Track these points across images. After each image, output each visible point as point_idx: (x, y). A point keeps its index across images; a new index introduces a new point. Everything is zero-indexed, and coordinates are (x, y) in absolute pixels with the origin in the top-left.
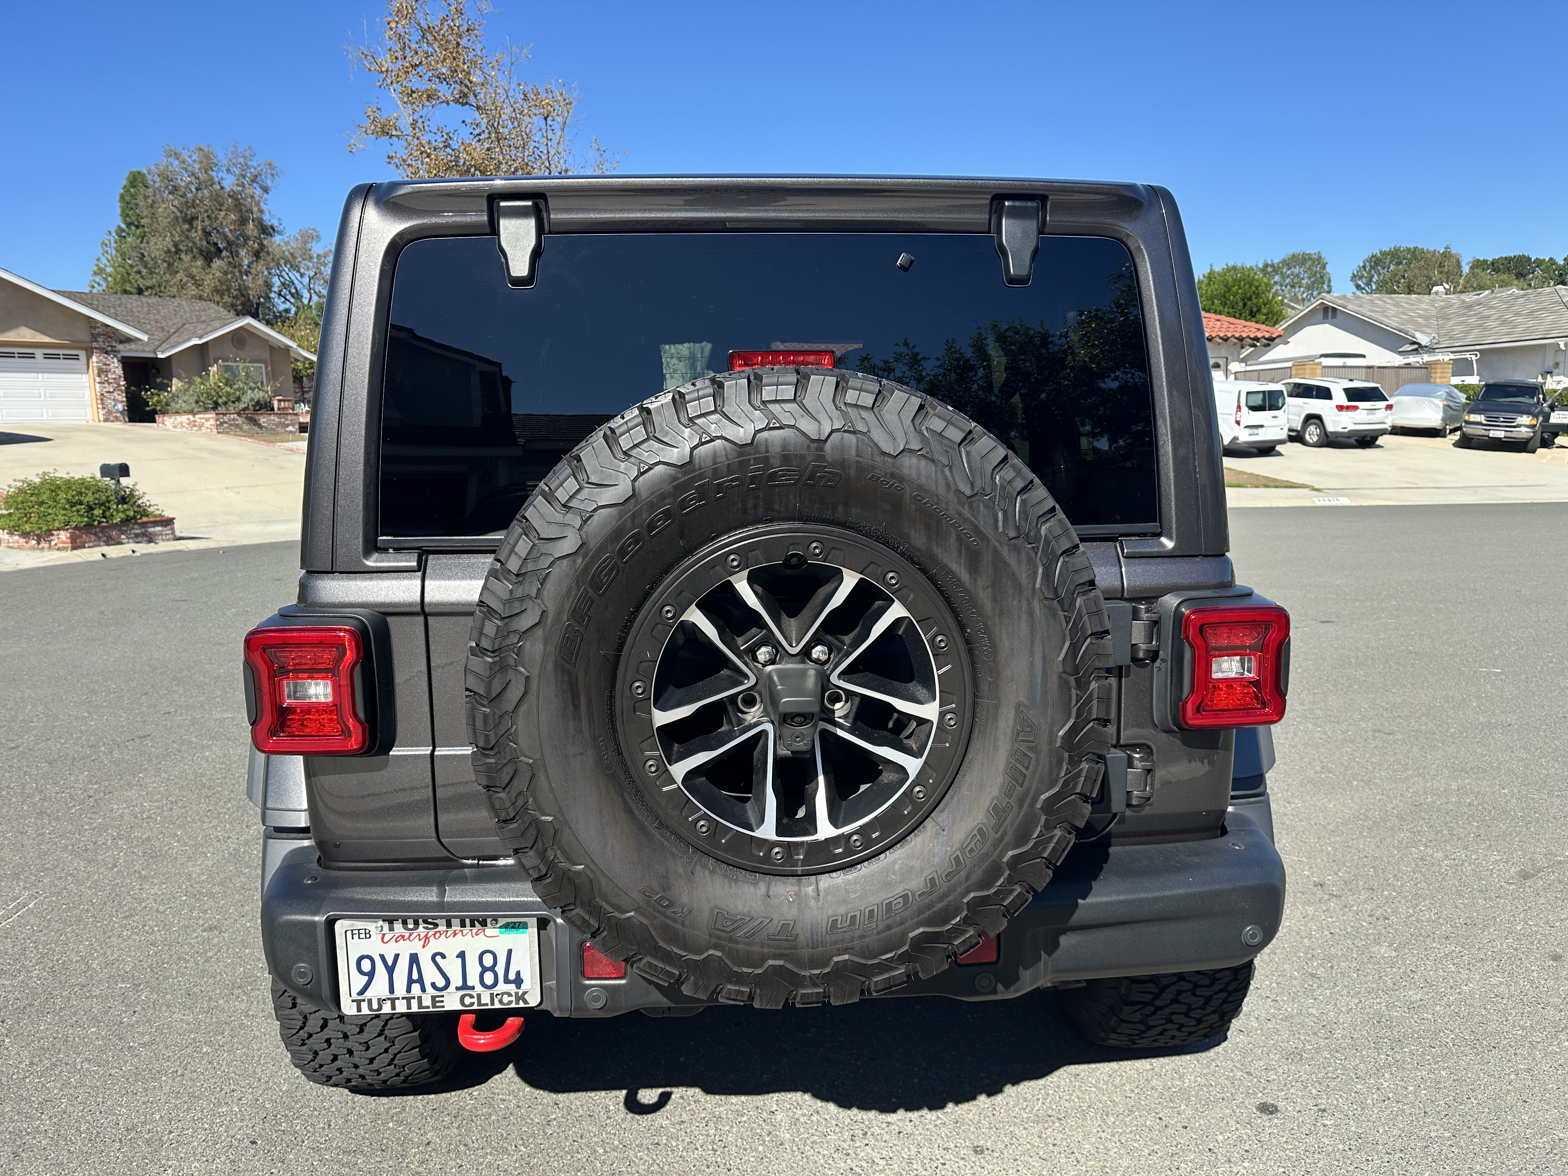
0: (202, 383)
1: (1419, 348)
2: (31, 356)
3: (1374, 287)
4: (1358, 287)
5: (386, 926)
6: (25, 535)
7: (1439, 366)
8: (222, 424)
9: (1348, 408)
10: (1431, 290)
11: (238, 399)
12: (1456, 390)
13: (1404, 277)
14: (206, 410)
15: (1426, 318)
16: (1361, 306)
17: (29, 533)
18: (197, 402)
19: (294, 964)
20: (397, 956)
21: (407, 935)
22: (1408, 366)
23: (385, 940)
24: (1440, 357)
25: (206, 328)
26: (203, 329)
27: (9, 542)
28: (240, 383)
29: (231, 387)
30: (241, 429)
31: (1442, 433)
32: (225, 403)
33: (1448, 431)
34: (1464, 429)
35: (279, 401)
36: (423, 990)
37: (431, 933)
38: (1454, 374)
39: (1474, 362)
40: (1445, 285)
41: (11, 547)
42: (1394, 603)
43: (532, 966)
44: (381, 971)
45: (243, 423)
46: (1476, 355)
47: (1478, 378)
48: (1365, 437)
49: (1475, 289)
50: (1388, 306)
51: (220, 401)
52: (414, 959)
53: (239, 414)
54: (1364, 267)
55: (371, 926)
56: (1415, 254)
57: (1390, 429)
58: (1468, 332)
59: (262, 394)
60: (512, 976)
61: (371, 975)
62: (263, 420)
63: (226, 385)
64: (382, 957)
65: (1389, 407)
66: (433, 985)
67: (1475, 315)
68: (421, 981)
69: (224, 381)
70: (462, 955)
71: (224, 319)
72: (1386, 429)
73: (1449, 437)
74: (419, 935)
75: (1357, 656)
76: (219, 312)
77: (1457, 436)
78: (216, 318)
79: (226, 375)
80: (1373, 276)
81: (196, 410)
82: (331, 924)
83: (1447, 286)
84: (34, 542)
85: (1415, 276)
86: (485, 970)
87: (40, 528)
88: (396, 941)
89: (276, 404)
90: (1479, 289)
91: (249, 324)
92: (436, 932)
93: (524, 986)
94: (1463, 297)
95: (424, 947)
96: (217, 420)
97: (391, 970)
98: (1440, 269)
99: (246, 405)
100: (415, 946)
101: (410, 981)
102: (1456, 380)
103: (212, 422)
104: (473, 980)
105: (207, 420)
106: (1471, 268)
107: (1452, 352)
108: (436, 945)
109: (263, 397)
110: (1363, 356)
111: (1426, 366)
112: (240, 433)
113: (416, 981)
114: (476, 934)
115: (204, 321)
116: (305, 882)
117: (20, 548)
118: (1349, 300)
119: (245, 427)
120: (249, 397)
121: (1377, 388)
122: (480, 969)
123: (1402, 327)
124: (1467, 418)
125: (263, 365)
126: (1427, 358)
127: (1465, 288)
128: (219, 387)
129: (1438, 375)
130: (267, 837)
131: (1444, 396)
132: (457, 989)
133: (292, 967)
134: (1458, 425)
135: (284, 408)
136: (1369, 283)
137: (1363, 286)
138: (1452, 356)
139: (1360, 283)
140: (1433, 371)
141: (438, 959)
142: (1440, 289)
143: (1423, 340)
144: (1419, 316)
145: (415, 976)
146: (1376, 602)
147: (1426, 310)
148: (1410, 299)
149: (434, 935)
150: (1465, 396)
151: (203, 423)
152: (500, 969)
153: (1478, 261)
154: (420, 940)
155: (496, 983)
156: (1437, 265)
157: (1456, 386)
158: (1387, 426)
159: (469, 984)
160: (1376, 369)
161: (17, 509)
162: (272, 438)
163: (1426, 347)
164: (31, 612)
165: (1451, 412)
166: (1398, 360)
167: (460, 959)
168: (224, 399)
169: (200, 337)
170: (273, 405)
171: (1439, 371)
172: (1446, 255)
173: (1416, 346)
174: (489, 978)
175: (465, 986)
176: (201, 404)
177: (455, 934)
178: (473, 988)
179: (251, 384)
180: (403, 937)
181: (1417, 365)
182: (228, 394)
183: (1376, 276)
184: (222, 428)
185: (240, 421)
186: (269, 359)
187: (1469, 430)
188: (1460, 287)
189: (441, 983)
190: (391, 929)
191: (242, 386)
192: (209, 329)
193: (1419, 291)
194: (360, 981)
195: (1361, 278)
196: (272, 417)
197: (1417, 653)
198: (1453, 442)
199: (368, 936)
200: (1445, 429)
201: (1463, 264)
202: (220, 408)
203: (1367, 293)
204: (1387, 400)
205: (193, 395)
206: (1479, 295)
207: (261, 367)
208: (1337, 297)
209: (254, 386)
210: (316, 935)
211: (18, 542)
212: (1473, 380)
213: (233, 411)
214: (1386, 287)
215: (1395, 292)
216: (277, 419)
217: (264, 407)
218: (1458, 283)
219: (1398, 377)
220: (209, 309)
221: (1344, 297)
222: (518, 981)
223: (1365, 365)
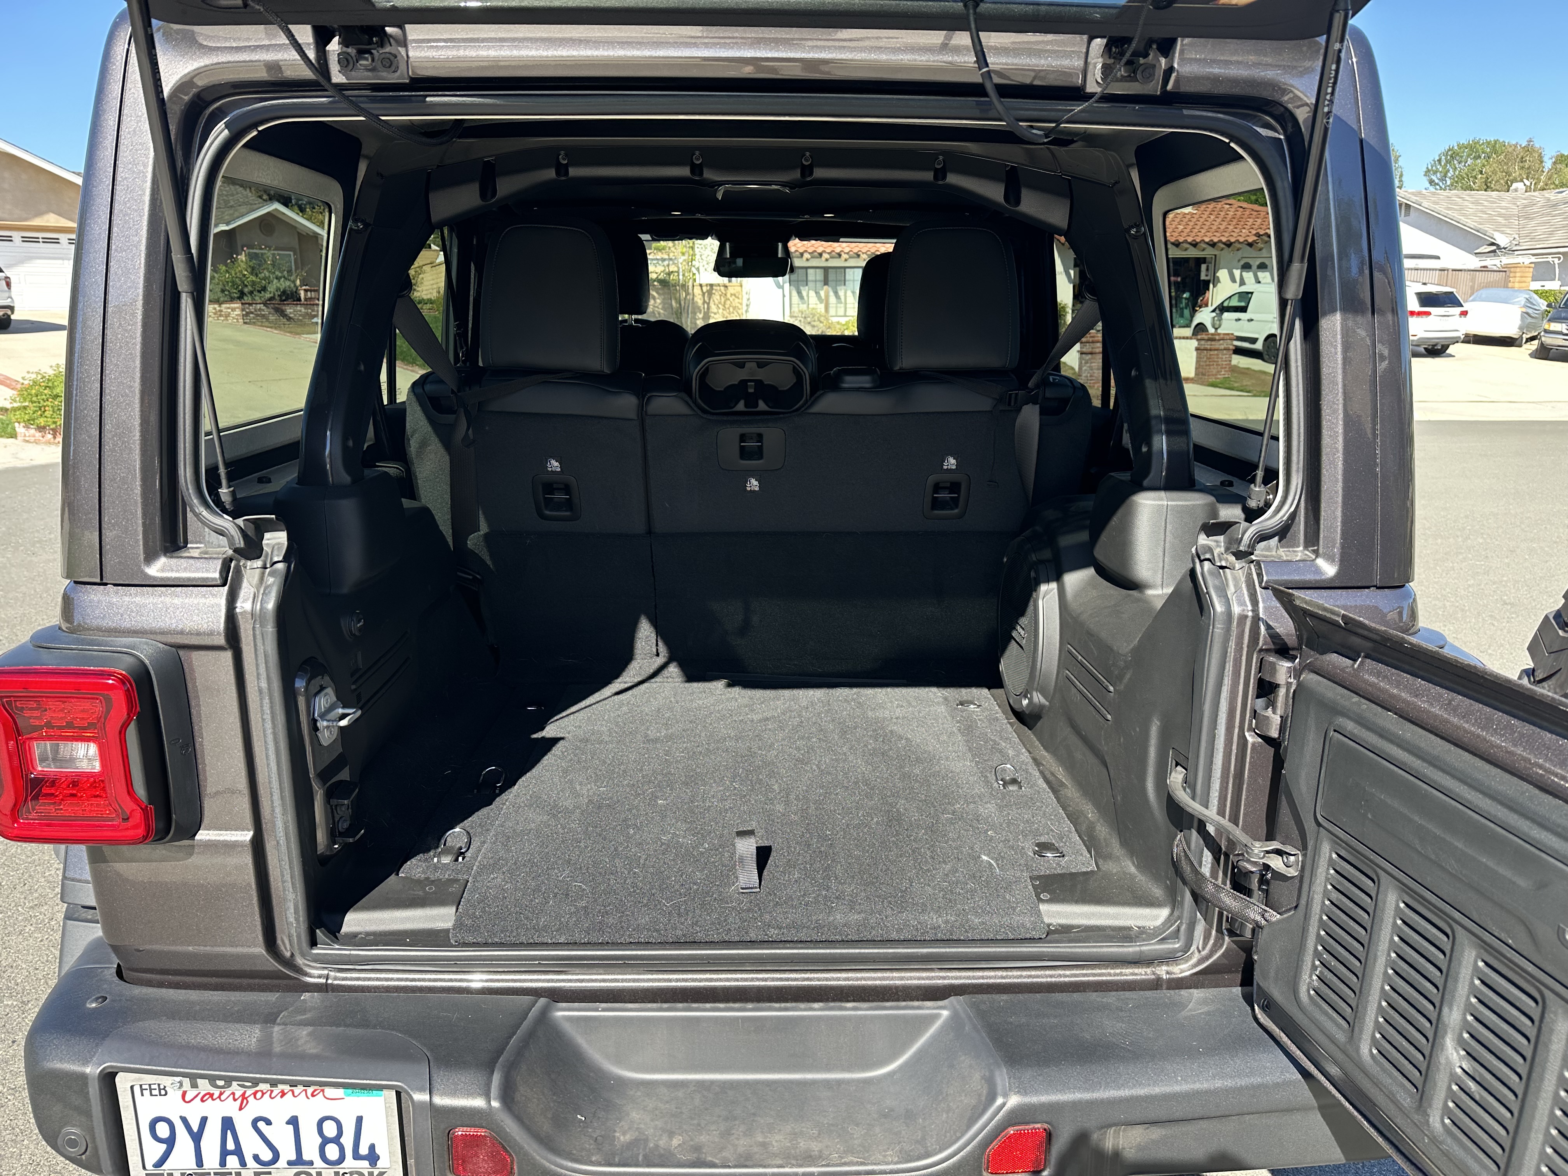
0: (227, 271)
1: (1496, 249)
2: (56, 241)
3: (1449, 183)
4: (1431, 182)
5: (186, 1082)
6: (41, 429)
7: (1518, 270)
8: (247, 314)
9: (1419, 314)
10: (1509, 187)
11: (264, 289)
12: (1536, 296)
13: (1481, 172)
14: (232, 300)
15: (1506, 217)
16: (1437, 203)
17: (44, 428)
18: (223, 291)
19: (62, 1127)
20: (204, 1120)
21: (217, 1093)
22: (1484, 269)
23: (187, 1098)
24: (1520, 260)
25: (233, 214)
26: (231, 215)
27: (25, 436)
28: (265, 271)
29: (257, 275)
30: (267, 319)
31: (1517, 342)
32: (251, 293)
33: (1524, 340)
34: (1543, 339)
35: (306, 291)
36: (243, 1163)
37: (249, 1092)
38: (1534, 279)
39: (1557, 266)
40: (1525, 181)
41: (27, 441)
42: (1481, 541)
43: (390, 1139)
44: (183, 1140)
45: (270, 313)
46: (1559, 258)
47: (1559, 283)
48: (1435, 345)
49: (1557, 187)
50: (1466, 203)
51: (246, 290)
52: (228, 1124)
53: (265, 304)
54: (1439, 161)
55: (166, 1081)
56: (1495, 148)
57: (1462, 337)
58: (1551, 233)
59: (288, 283)
60: (364, 1150)
61: (170, 1142)
62: (289, 310)
63: (252, 274)
64: (184, 1120)
65: (1464, 313)
66: (256, 1158)
67: (1559, 215)
68: (238, 1151)
69: (249, 270)
70: (294, 1121)
71: (251, 204)
72: (1460, 337)
73: (1525, 346)
74: (233, 1094)
75: (1445, 607)
76: (247, 197)
77: (1535, 345)
78: (244, 203)
79: (251, 264)
80: (1449, 171)
81: (222, 299)
82: (109, 1079)
83: (1528, 183)
84: (50, 436)
85: (1494, 172)
86: (325, 1141)
87: (55, 423)
88: (202, 1100)
89: (302, 294)
90: (1561, 187)
91: (276, 210)
92: (256, 1092)
93: (380, 1164)
94: (1546, 194)
95: (241, 1109)
96: (243, 310)
97: (197, 1137)
98: (1521, 165)
99: (272, 295)
100: (229, 1108)
101: (224, 1153)
102: (1536, 285)
103: (238, 312)
104: (310, 1152)
105: (233, 310)
106: (1555, 163)
107: (1534, 255)
108: (255, 1108)
109: (289, 287)
110: (1438, 258)
111: (1503, 270)
112: (267, 324)
113: (231, 1153)
114: (313, 1095)
115: (232, 207)
116: (88, 1005)
117: (36, 442)
118: (1424, 197)
119: (271, 318)
120: (273, 287)
121: (1452, 293)
122: (320, 1140)
123: (1480, 226)
124: (1546, 327)
125: (292, 253)
126: (1506, 260)
127: (1546, 185)
128: (244, 275)
129: (1517, 279)
130: (68, 917)
131: (1523, 303)
132: (290, 1163)
133: (60, 1132)
134: (1536, 334)
135: (311, 299)
136: (1443, 179)
137: (1437, 181)
138: (1533, 259)
139: (1434, 178)
140: (1512, 275)
141: (261, 1125)
142: (1519, 185)
143: (1502, 240)
144: (1500, 215)
145: (231, 1146)
146: (1460, 539)
147: (1506, 208)
148: (1491, 196)
149: (255, 1094)
150: (1546, 303)
151: (229, 313)
152: (347, 1140)
153: (1562, 156)
154: (235, 1100)
155: (342, 1158)
156: (1518, 160)
157: (1536, 292)
158: (1461, 334)
159: (306, 1157)
160: (1450, 272)
161: (32, 402)
162: (299, 330)
163: (1505, 248)
164: (25, 516)
165: (1530, 320)
166: (1474, 262)
167: (291, 1127)
168: (250, 288)
169: (228, 224)
170: (299, 294)
171: (1518, 275)
172: (1529, 149)
173: (1494, 248)
174: (332, 1152)
175: (299, 1160)
176: (227, 293)
177: (283, 1094)
178: (311, 1163)
179: (278, 273)
180: (211, 1095)
181: (1495, 268)
182: (254, 283)
183: (1451, 170)
184: (248, 318)
185: (266, 311)
186: (297, 247)
187: (1548, 340)
188: (1541, 184)
189: (267, 1155)
190: (194, 1086)
191: (267, 274)
192: (237, 214)
193: (1497, 187)
194: (154, 1151)
195: (1435, 173)
196: (299, 308)
197: (1512, 605)
198: (1530, 352)
199: (163, 1092)
200: (1521, 337)
201: (1545, 159)
202: (245, 298)
203: (1441, 188)
204: (1462, 306)
205: (218, 284)
206: (1562, 192)
207: (290, 255)
208: (1413, 194)
209: (280, 275)
210: (88, 1093)
211: (34, 436)
212: (1554, 285)
213: (259, 301)
214: (1463, 183)
215: (1472, 189)
216: (303, 310)
217: (291, 296)
218: (1539, 180)
219: (1473, 280)
220: (237, 193)
221: (1419, 193)
222: (373, 1157)
223: (1439, 267)
